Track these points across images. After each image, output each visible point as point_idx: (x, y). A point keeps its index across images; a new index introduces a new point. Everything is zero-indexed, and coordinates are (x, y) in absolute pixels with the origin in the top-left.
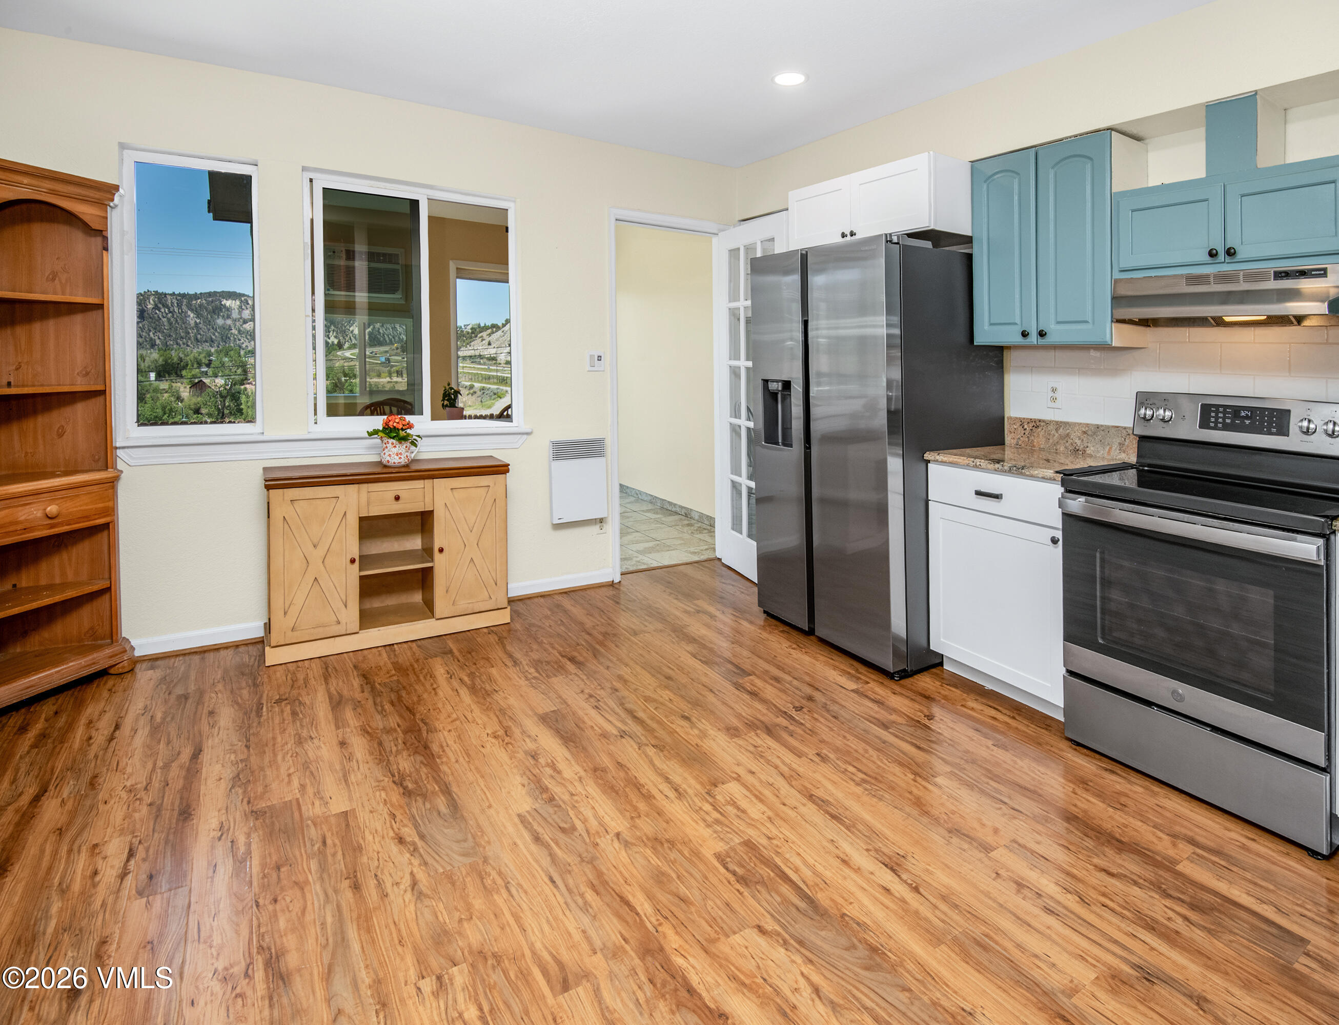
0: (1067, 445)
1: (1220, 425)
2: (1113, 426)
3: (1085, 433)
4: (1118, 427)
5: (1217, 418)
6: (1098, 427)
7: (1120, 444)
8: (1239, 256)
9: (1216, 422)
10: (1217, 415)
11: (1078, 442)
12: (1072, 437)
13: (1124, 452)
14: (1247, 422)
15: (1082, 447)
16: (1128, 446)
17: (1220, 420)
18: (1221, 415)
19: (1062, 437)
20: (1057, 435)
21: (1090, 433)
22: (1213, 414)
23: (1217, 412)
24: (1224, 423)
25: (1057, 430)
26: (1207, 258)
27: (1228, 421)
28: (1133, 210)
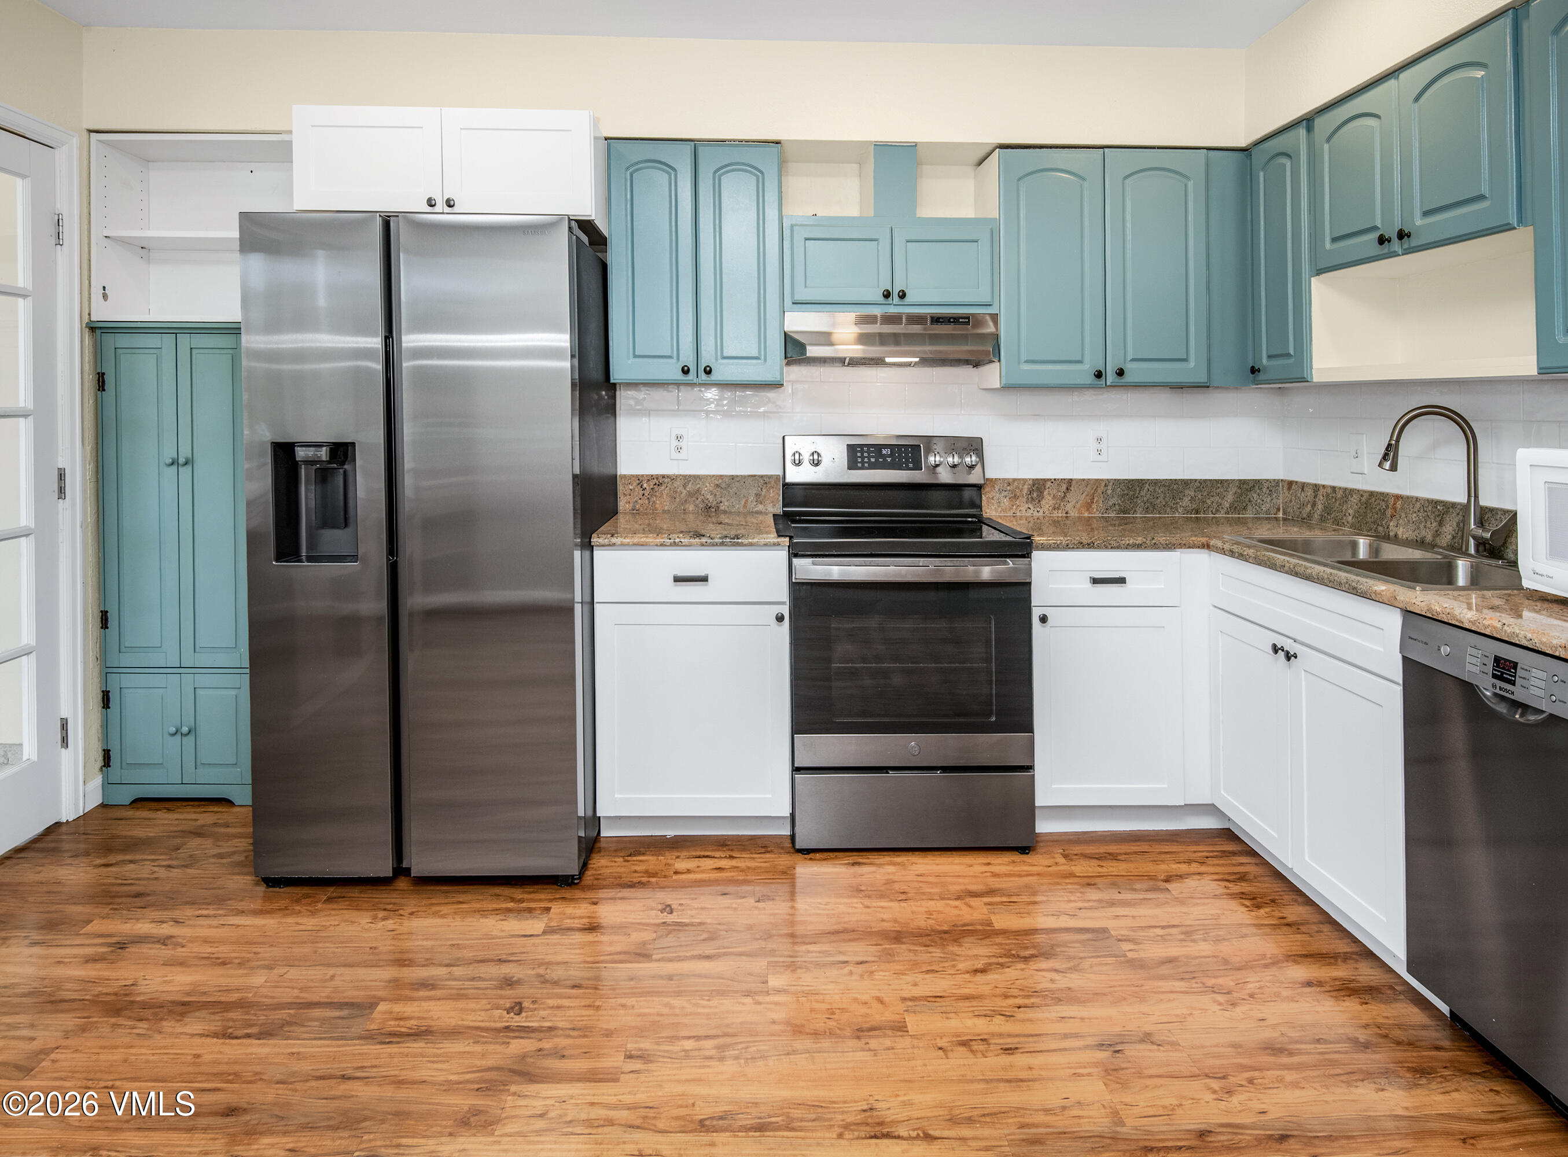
0: (697, 502)
1: (866, 465)
2: (749, 476)
3: (718, 486)
4: (755, 476)
5: (863, 457)
6: (733, 477)
7: (757, 495)
8: (909, 299)
9: (863, 462)
10: (862, 454)
11: (710, 498)
12: (703, 492)
13: (761, 503)
14: (889, 460)
15: (715, 502)
16: (765, 496)
17: (866, 460)
18: (866, 455)
19: (690, 494)
20: (684, 492)
21: (723, 486)
22: (859, 454)
23: (862, 452)
24: (869, 462)
25: (685, 486)
26: (881, 299)
27: (873, 460)
28: (806, 239)
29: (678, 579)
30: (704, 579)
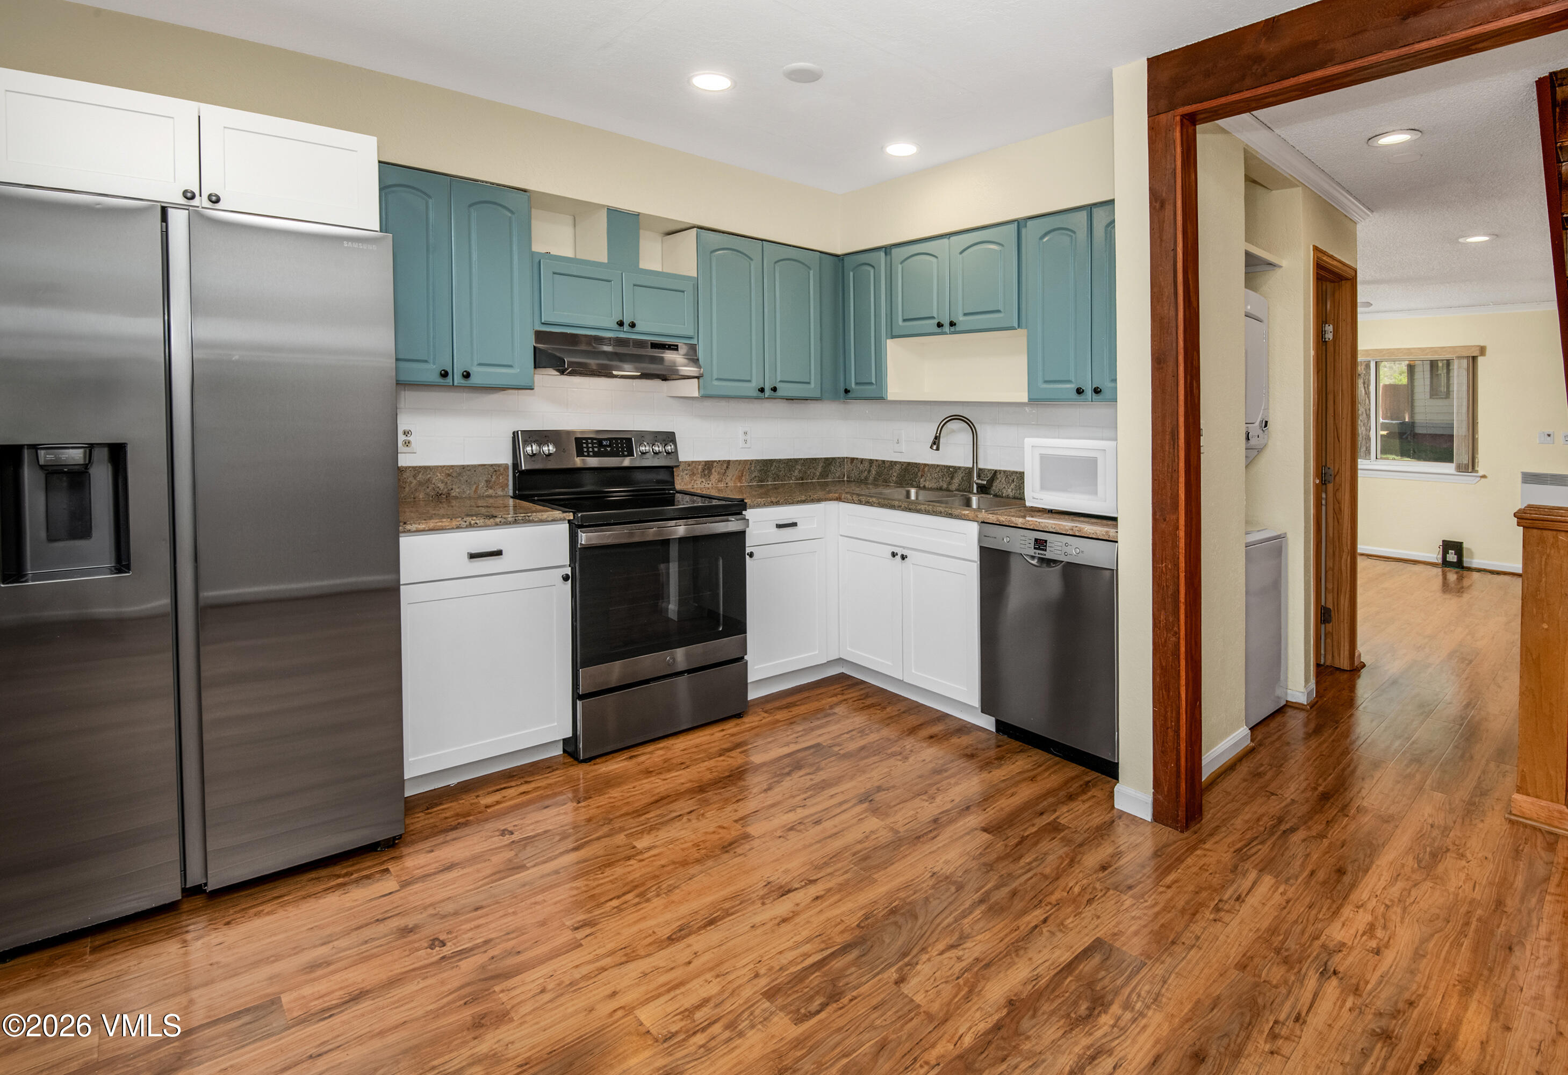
0: (428, 490)
1: (591, 454)
2: (479, 465)
3: (449, 475)
4: (484, 465)
5: (588, 448)
6: (463, 467)
7: (487, 481)
8: (637, 329)
9: (588, 451)
10: (587, 445)
11: (441, 486)
12: (434, 481)
13: (491, 488)
14: (609, 449)
15: (446, 490)
16: (495, 482)
17: (591, 450)
18: (590, 445)
19: (420, 484)
20: (415, 482)
21: (454, 474)
22: (585, 445)
23: (587, 443)
24: (593, 451)
25: (415, 477)
26: (616, 327)
27: (596, 449)
28: (554, 273)
29: (472, 556)
30: (499, 553)
